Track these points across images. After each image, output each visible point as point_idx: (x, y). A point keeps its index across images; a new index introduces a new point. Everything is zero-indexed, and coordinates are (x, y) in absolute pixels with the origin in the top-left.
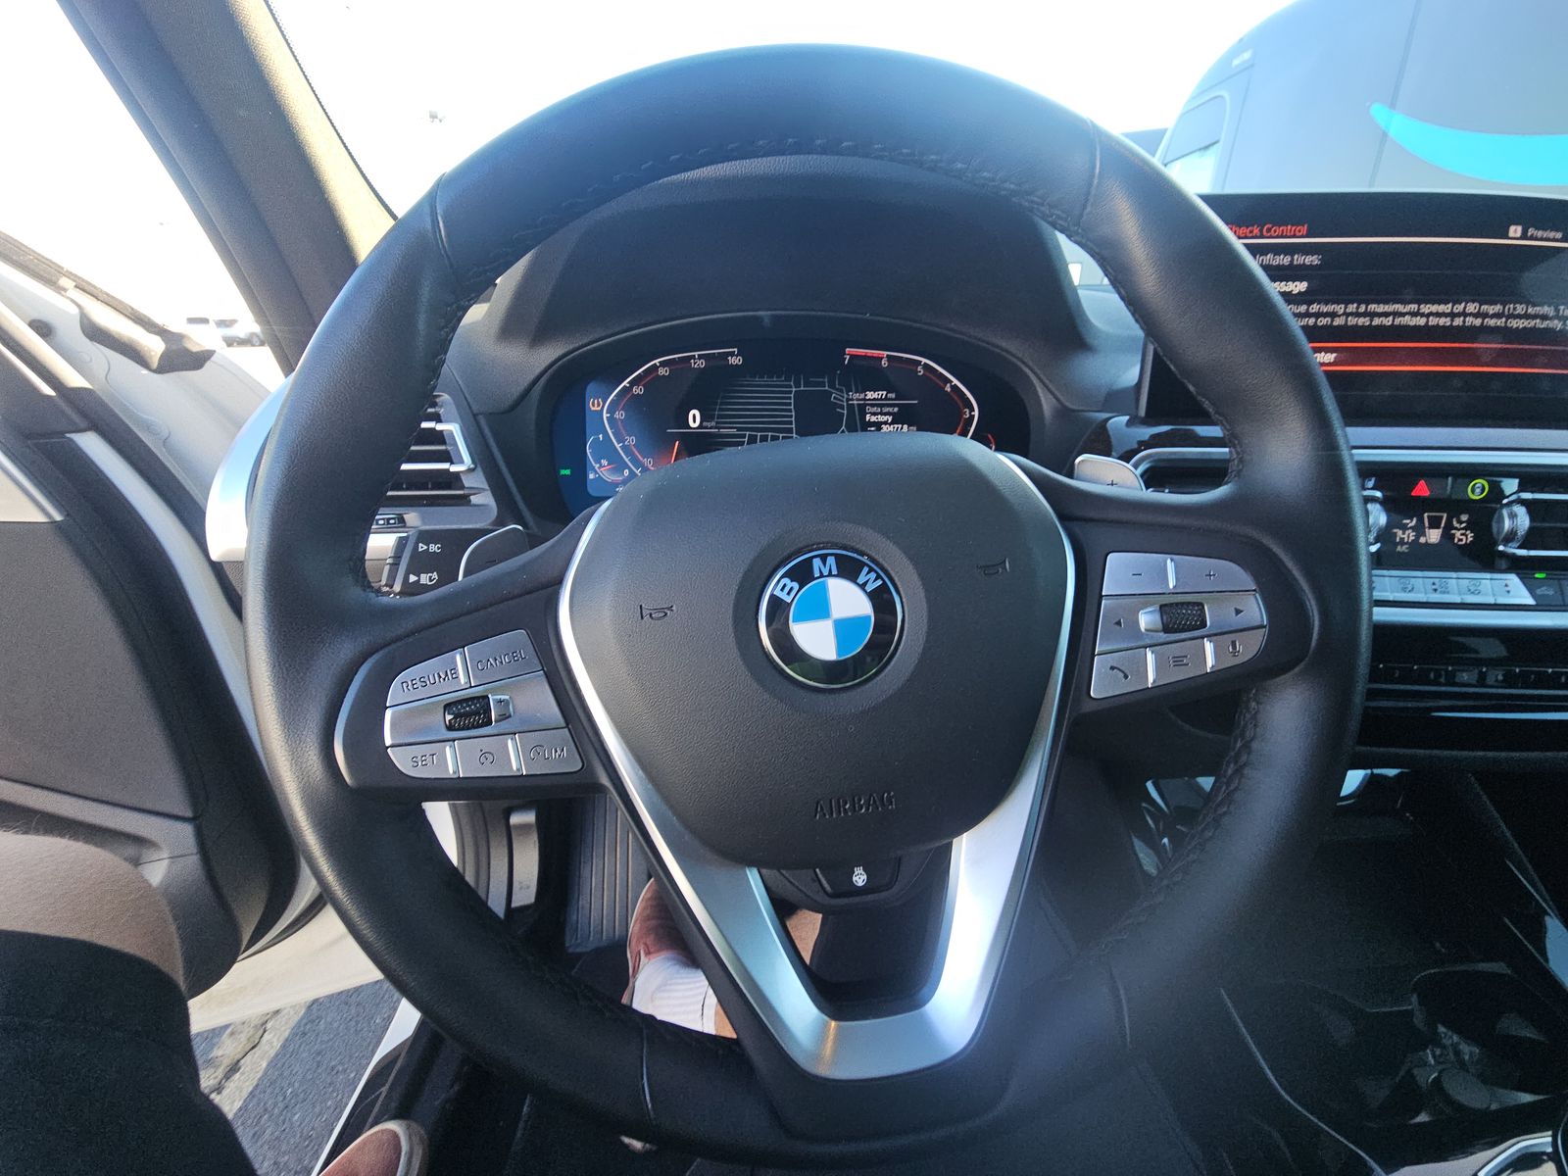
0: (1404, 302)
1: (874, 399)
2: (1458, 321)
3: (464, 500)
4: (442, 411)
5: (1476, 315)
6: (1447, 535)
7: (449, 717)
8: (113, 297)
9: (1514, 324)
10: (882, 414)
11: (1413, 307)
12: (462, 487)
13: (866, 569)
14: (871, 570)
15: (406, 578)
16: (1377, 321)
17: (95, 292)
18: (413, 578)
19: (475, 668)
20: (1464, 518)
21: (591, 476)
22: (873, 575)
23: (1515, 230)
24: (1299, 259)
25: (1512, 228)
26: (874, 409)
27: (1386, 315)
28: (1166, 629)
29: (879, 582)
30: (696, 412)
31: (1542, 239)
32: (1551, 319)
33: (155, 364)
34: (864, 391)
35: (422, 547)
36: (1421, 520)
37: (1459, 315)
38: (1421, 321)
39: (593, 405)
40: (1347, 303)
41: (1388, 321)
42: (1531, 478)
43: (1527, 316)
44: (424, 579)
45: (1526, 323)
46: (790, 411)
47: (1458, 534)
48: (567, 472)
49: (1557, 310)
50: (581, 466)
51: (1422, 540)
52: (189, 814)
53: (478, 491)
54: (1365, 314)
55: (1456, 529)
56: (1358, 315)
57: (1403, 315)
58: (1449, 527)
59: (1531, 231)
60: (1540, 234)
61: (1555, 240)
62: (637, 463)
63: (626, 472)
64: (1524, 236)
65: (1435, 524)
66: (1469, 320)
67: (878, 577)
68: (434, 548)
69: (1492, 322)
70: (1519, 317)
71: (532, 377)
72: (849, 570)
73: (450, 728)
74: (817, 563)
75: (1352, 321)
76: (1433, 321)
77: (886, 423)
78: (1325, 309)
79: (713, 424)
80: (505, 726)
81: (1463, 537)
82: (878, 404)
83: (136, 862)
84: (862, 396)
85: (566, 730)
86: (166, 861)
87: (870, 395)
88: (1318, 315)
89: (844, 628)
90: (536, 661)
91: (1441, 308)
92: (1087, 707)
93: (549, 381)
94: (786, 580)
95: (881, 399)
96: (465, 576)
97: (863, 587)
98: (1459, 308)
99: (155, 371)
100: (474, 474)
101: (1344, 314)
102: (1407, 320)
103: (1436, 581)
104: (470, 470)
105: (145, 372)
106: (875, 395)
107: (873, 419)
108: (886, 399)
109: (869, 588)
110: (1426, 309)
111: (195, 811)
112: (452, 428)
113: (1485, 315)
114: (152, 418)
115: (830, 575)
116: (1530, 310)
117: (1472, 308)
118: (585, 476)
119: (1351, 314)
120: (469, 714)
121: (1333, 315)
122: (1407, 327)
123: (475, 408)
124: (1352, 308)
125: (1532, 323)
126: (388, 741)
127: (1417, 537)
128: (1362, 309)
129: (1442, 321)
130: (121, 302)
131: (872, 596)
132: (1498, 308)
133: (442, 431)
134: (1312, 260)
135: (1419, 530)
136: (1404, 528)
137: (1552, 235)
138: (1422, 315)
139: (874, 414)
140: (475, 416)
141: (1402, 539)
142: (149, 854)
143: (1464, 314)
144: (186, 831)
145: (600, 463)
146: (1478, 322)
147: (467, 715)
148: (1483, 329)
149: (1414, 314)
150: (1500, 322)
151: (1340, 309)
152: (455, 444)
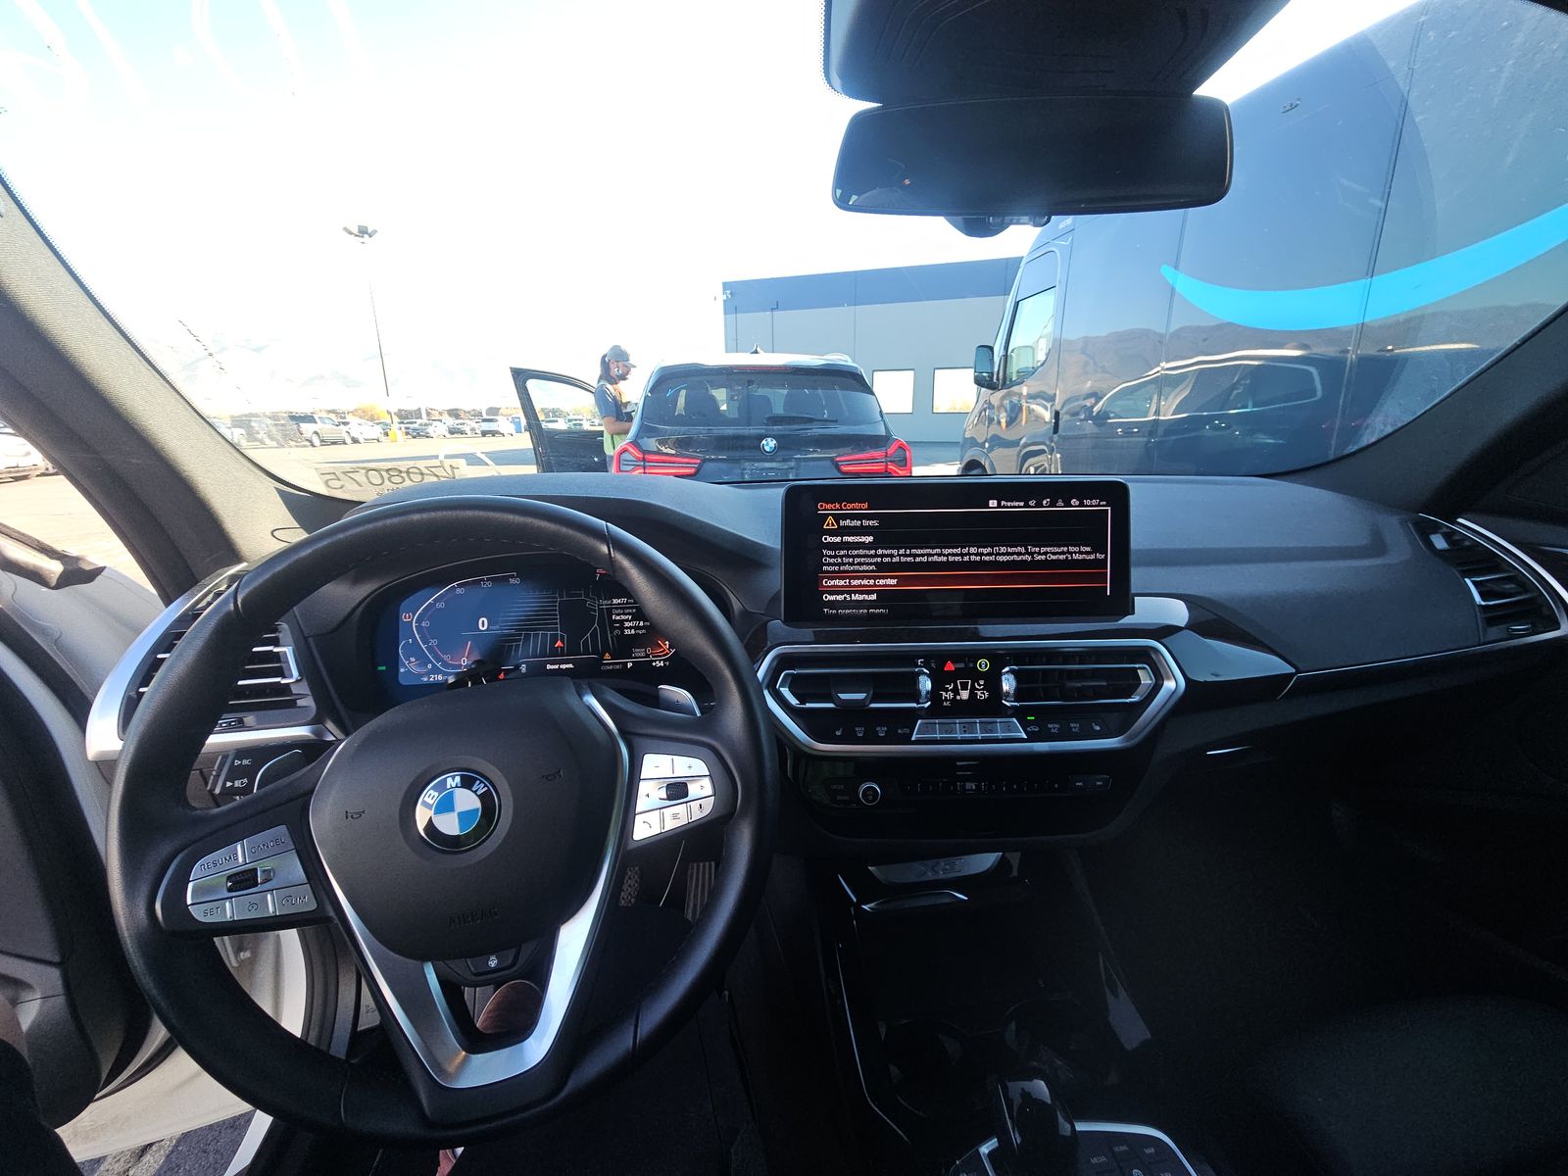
0: (933, 548)
1: (619, 604)
2: (966, 559)
3: (292, 704)
4: (281, 635)
5: (976, 555)
6: (973, 694)
7: (229, 884)
8: (23, 534)
9: (1000, 558)
10: (624, 614)
11: (938, 551)
12: (291, 694)
13: (478, 782)
14: (481, 782)
15: (224, 784)
16: (918, 559)
17: (9, 532)
18: (229, 784)
19: (250, 851)
20: (982, 682)
21: (402, 670)
22: (482, 785)
23: (993, 503)
24: (866, 523)
25: (991, 502)
26: (619, 611)
27: (923, 555)
28: (669, 798)
29: (486, 788)
30: (485, 620)
31: (1011, 507)
32: (1024, 554)
33: (54, 582)
34: (611, 598)
35: (237, 762)
36: (956, 686)
37: (966, 555)
38: (944, 559)
39: (405, 618)
40: (898, 549)
41: (925, 559)
42: (1017, 657)
43: (1008, 554)
44: (237, 784)
45: (1008, 558)
46: (556, 615)
47: (979, 693)
48: (383, 668)
49: (1026, 549)
50: (394, 663)
51: (958, 698)
52: (57, 959)
53: (303, 696)
54: (910, 555)
55: (978, 690)
56: (905, 555)
57: (933, 555)
58: (973, 688)
59: (1003, 503)
60: (1009, 504)
61: (1019, 507)
62: (438, 659)
63: (430, 666)
64: (999, 506)
65: (964, 687)
66: (973, 558)
67: (486, 786)
68: (246, 762)
69: (987, 558)
70: (1003, 554)
71: (354, 605)
72: (467, 783)
73: (230, 890)
74: (449, 780)
75: (903, 559)
76: (951, 559)
77: (627, 620)
78: (888, 552)
79: (498, 627)
80: (267, 886)
81: (982, 695)
82: (619, 607)
83: (14, 1002)
84: (609, 602)
85: (308, 885)
86: (38, 1001)
87: (615, 601)
88: (882, 556)
89: (464, 817)
90: (291, 843)
91: (955, 551)
92: (631, 846)
93: (367, 607)
94: (431, 792)
95: (624, 604)
96: (258, 789)
97: (475, 792)
98: (965, 551)
99: (53, 588)
100: (301, 683)
101: (897, 555)
102: (935, 559)
103: (966, 725)
104: (297, 681)
105: (45, 589)
106: (619, 601)
107: (618, 618)
108: (627, 603)
109: (479, 793)
110: (946, 551)
111: (63, 956)
112: (287, 651)
113: (981, 554)
114: (48, 624)
115: (456, 787)
116: (1009, 550)
117: (973, 550)
118: (398, 670)
119: (902, 555)
120: (243, 881)
121: (892, 556)
122: (936, 562)
123: (306, 632)
124: (902, 552)
125: (1012, 558)
126: (189, 902)
127: (955, 696)
128: (908, 552)
129: (957, 558)
130: (30, 537)
131: (482, 797)
132: (989, 550)
133: (278, 653)
134: (873, 523)
135: (956, 691)
136: (947, 690)
137: (1017, 504)
138: (944, 555)
139: (618, 615)
140: (305, 638)
141: (946, 698)
142: (25, 995)
143: (969, 554)
144: (54, 975)
145: (409, 660)
146: (978, 558)
147: (242, 881)
148: (982, 562)
149: (939, 555)
150: (992, 558)
151: (895, 552)
152: (288, 662)
